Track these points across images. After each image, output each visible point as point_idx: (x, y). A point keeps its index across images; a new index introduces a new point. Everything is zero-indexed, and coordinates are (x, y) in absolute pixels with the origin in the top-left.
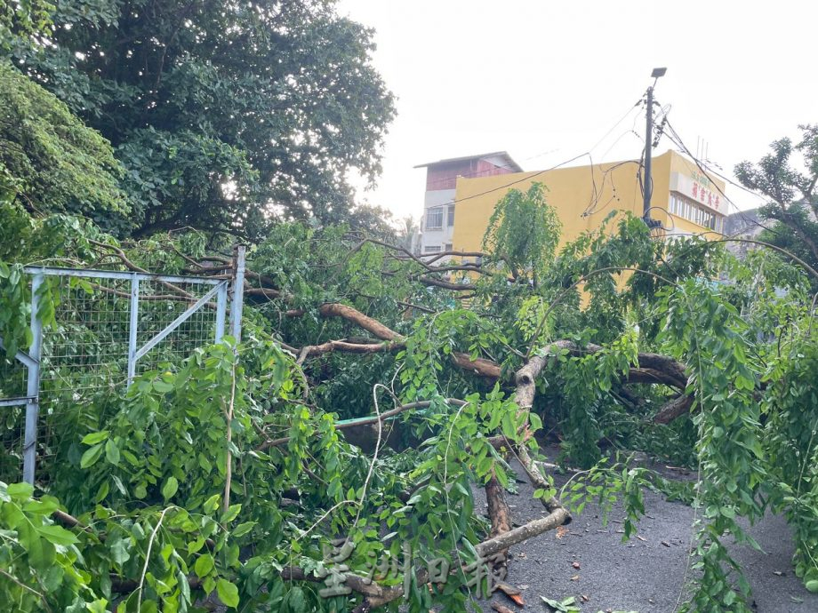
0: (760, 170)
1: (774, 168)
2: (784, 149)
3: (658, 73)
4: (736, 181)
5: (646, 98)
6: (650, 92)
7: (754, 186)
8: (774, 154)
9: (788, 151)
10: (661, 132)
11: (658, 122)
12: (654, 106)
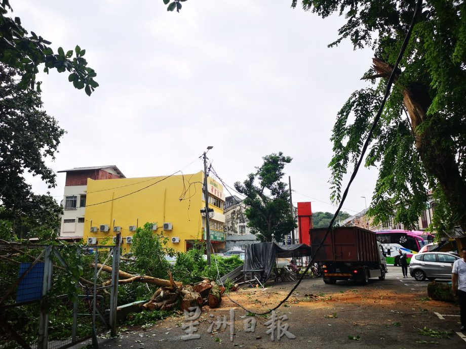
0: (244, 185)
1: (249, 184)
2: (252, 178)
3: (210, 148)
4: (235, 189)
5: (203, 156)
6: (205, 154)
7: (242, 192)
8: (249, 179)
9: (253, 178)
10: (210, 170)
11: (209, 167)
12: (207, 159)
